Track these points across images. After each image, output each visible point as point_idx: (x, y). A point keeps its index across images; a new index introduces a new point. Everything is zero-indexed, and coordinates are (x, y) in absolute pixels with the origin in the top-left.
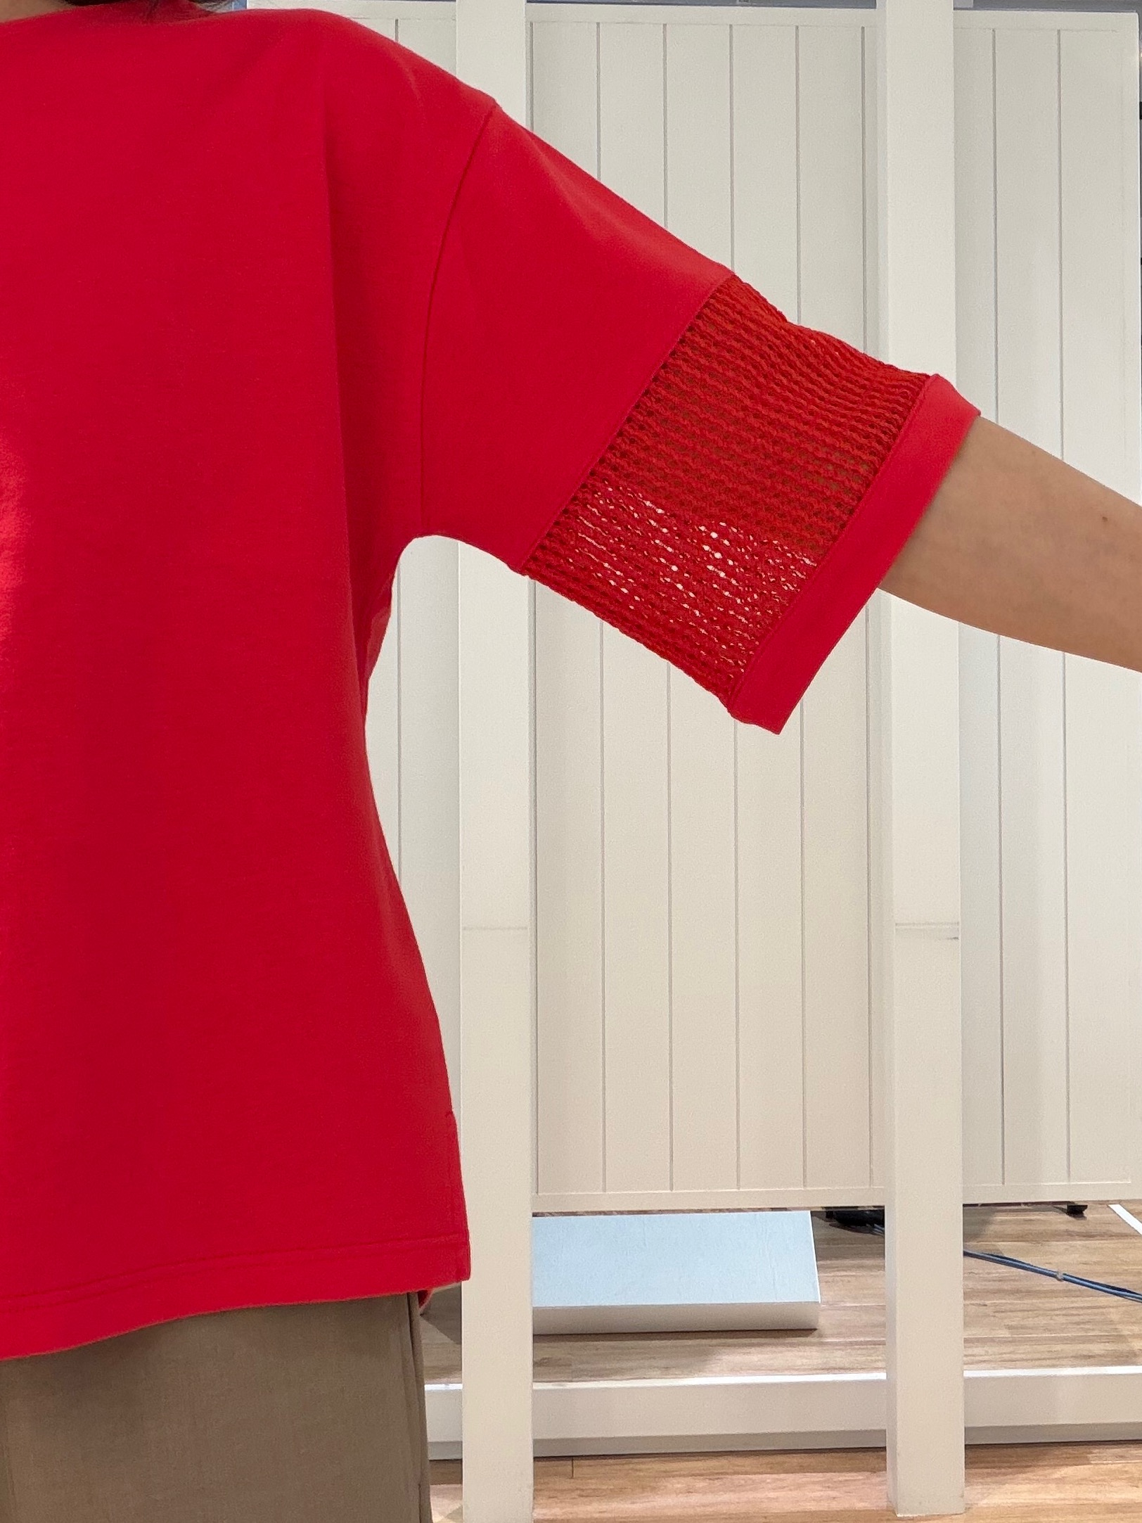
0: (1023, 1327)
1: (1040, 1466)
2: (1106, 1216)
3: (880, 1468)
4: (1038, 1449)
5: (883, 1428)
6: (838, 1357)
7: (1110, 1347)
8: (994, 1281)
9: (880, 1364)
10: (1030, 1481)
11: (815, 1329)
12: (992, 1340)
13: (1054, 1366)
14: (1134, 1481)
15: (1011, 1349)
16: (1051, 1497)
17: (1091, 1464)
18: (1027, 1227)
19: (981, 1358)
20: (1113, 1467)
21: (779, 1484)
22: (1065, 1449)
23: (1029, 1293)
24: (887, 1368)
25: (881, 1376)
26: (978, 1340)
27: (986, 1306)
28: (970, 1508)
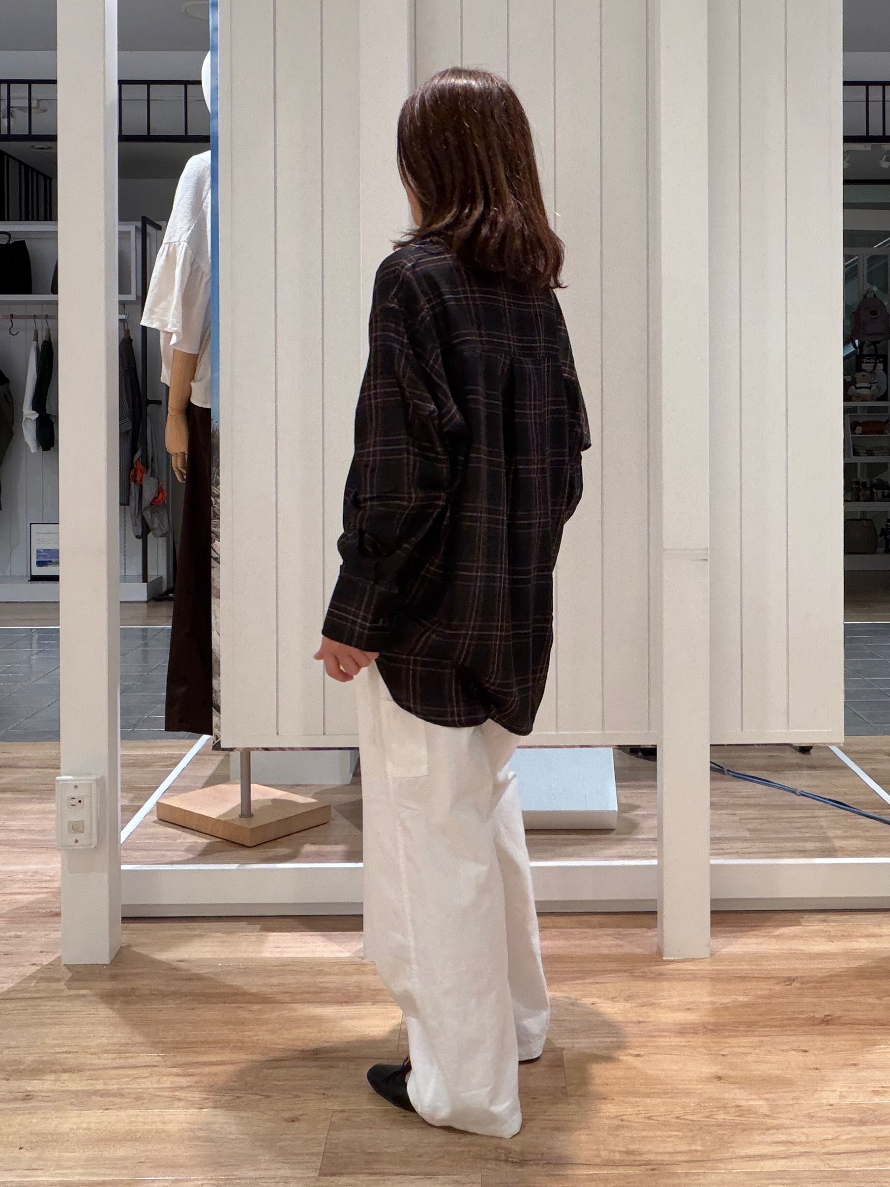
0: (760, 830)
1: (766, 926)
2: (825, 754)
3: (652, 926)
4: (766, 914)
5: (656, 898)
7: (818, 845)
9: (656, 854)
10: (757, 936)
11: (613, 830)
12: (736, 839)
13: (778, 857)
14: (831, 938)
15: (750, 845)
16: (772, 948)
17: (801, 926)
18: (770, 761)
19: (727, 851)
20: (817, 927)
21: (584, 935)
22: (783, 915)
23: (766, 806)
24: (660, 856)
25: (655, 862)
26: (727, 838)
27: (735, 815)
28: (715, 954)
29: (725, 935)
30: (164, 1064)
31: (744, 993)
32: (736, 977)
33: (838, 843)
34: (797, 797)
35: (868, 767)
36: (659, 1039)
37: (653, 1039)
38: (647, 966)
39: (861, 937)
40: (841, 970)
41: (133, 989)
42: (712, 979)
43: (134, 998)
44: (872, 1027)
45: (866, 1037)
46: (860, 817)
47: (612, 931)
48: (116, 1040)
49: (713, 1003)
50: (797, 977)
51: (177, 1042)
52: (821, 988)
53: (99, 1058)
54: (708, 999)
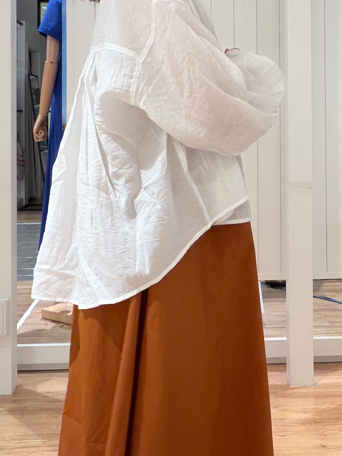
0: (333, 322)
3: (284, 370)
5: (286, 357)
8: (324, 306)
9: (284, 335)
10: (336, 375)
12: (323, 327)
15: (330, 329)
18: (335, 287)
19: (319, 333)
23: (336, 310)
24: (287, 336)
25: (285, 339)
26: (318, 326)
27: (321, 314)
28: (315, 384)
29: (319, 374)
30: (44, 445)
31: (332, 404)
32: (328, 395)
36: (292, 427)
37: (289, 427)
38: (283, 391)
41: (25, 407)
42: (315, 397)
43: (26, 411)
48: (18, 434)
49: (318, 409)
51: (50, 434)
53: (11, 443)
54: (315, 407)
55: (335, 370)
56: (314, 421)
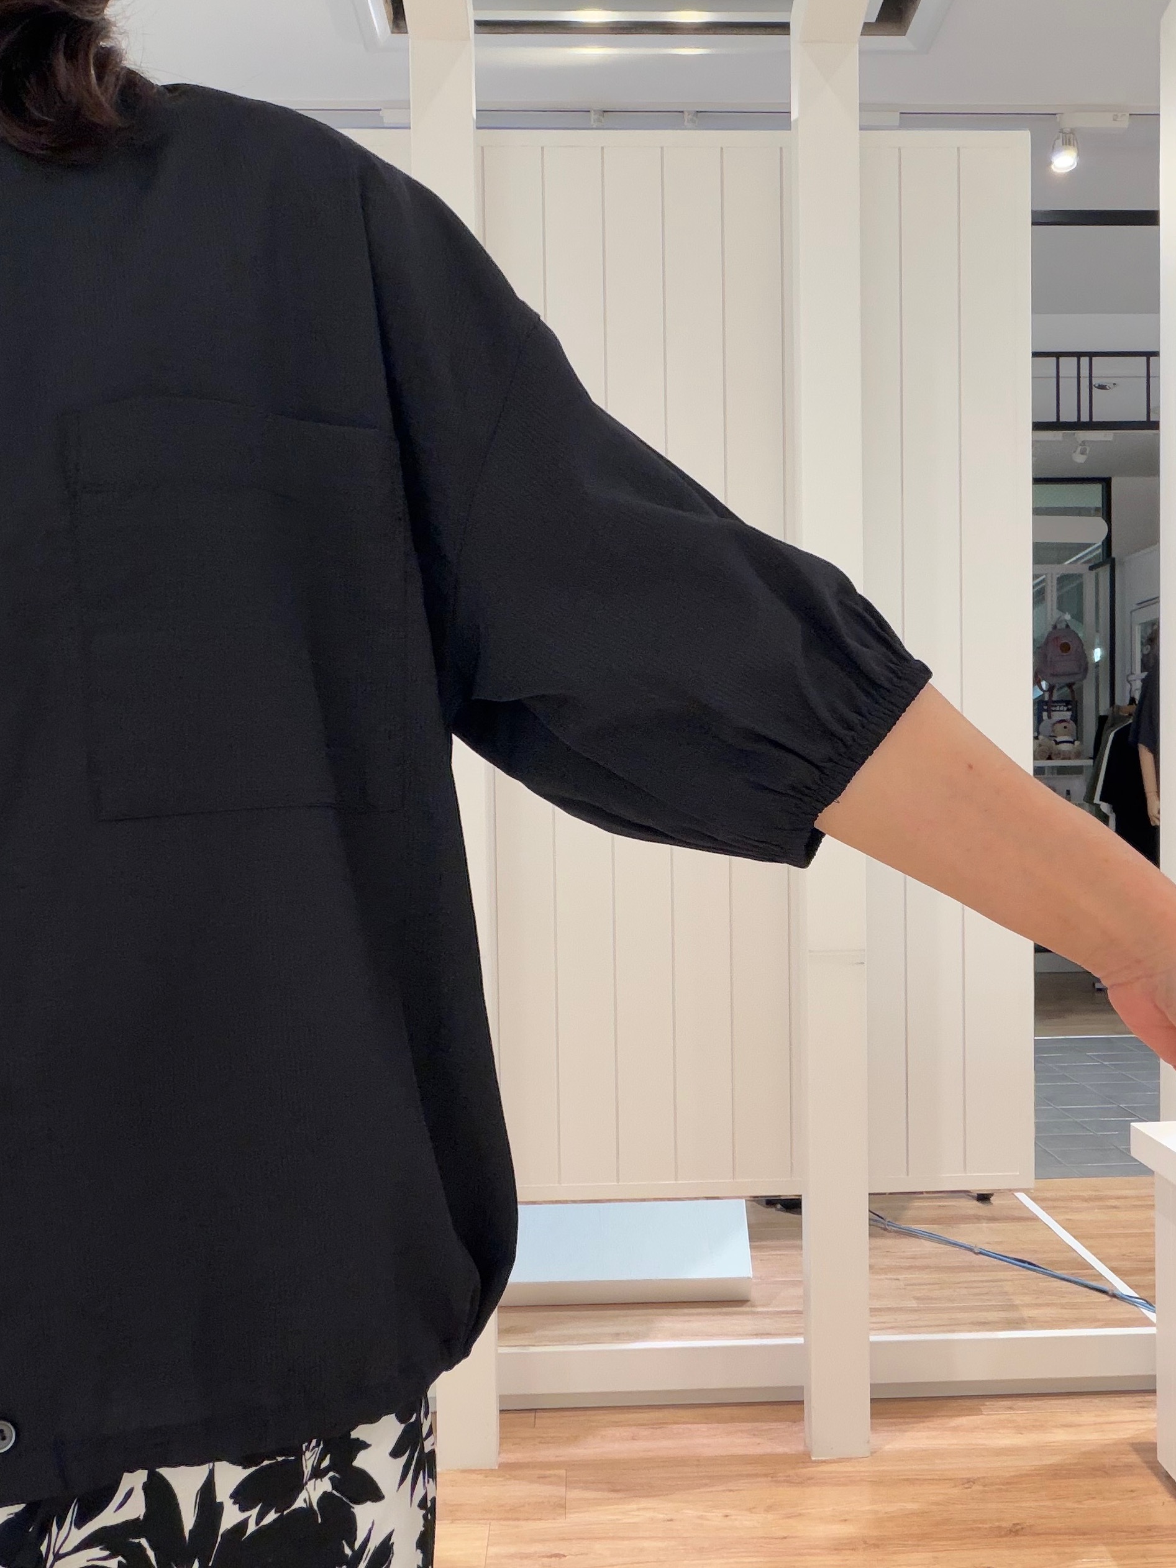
0: (929, 1298)
1: (938, 1416)
2: (1008, 1202)
3: (798, 1419)
4: (937, 1402)
5: (802, 1384)
6: (767, 1324)
7: (1003, 1315)
9: (802, 1331)
10: (928, 1427)
11: (748, 1300)
12: (900, 1310)
13: (953, 1331)
14: (1019, 1429)
15: (917, 1317)
16: (946, 1442)
17: (982, 1414)
19: (890, 1325)
20: (1003, 1417)
21: (712, 1432)
22: (960, 1402)
23: (938, 1269)
24: (806, 1332)
25: (800, 1340)
26: (889, 1309)
27: (898, 1279)
28: (875, 1452)
29: (886, 1428)
31: (913, 1500)
32: (904, 1480)
33: (1027, 1313)
34: (974, 1255)
35: (1062, 1217)
38: (792, 1469)
39: (1056, 1427)
40: (1033, 1468)
42: (872, 1483)
44: (1071, 1537)
45: (1067, 1550)
46: (1055, 1279)
47: (749, 1426)
49: (875, 1512)
50: (979, 1478)
52: (1007, 1491)
54: (867, 1508)
55: (928, 1417)
56: (865, 1542)
